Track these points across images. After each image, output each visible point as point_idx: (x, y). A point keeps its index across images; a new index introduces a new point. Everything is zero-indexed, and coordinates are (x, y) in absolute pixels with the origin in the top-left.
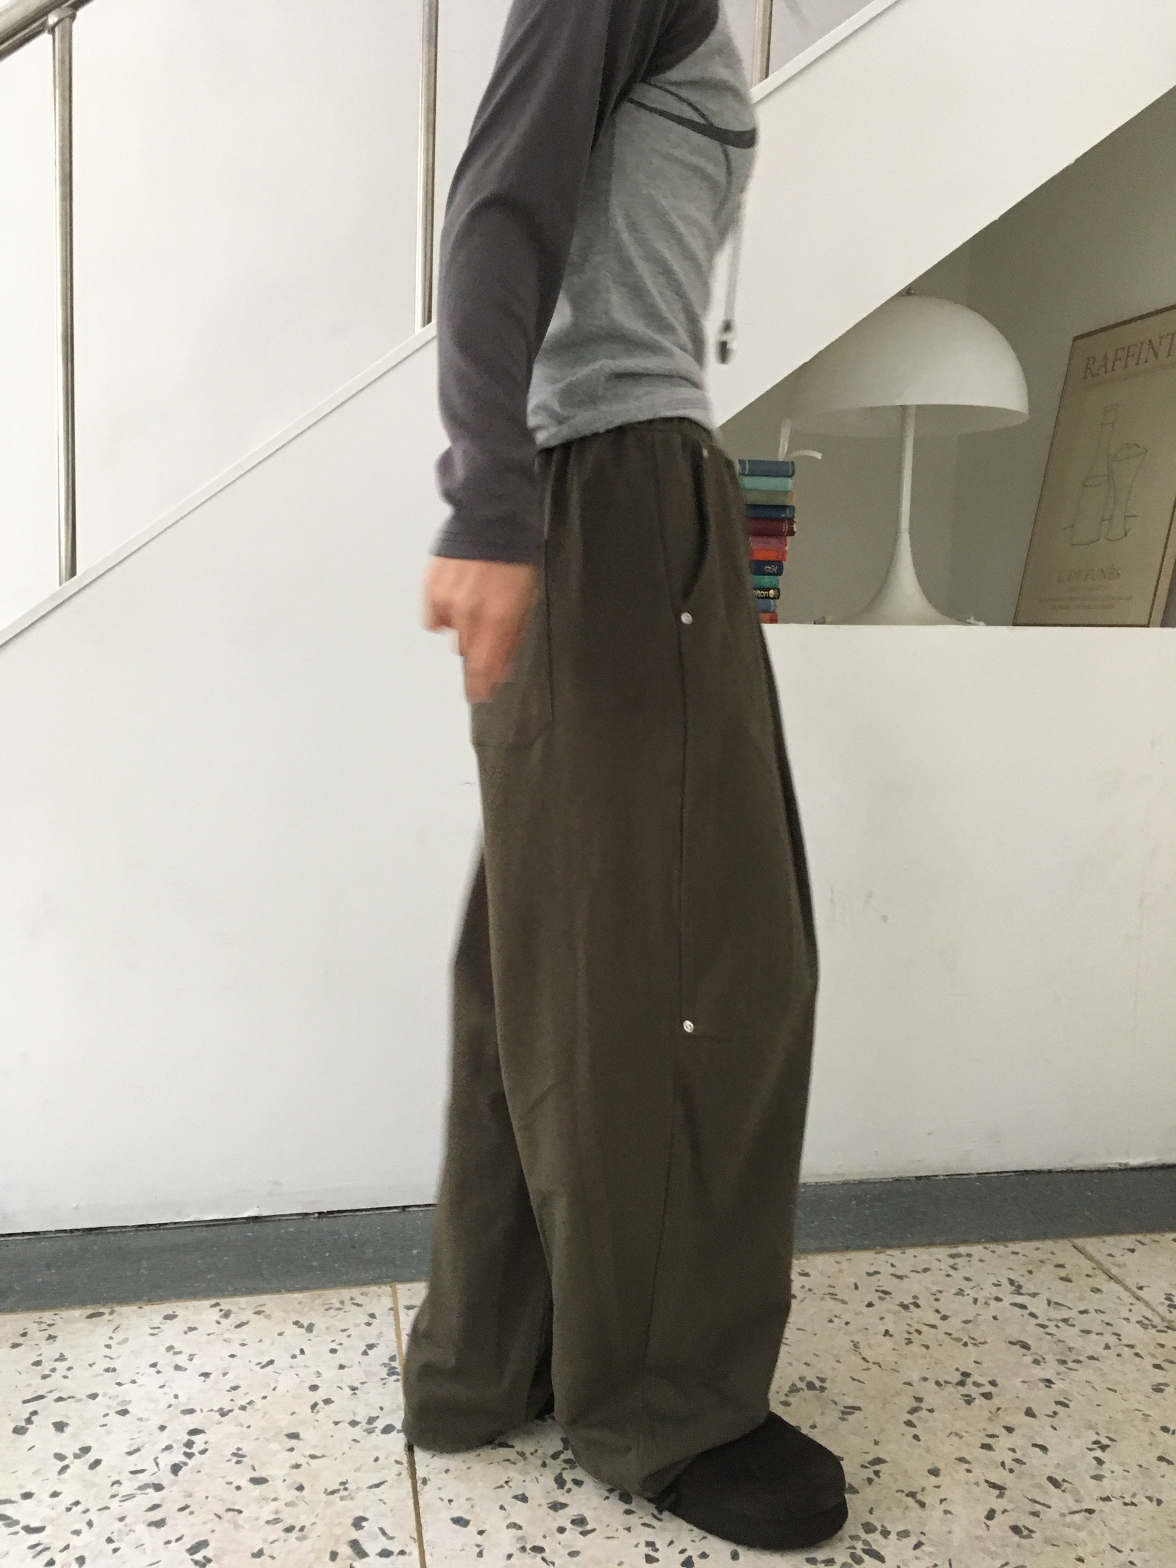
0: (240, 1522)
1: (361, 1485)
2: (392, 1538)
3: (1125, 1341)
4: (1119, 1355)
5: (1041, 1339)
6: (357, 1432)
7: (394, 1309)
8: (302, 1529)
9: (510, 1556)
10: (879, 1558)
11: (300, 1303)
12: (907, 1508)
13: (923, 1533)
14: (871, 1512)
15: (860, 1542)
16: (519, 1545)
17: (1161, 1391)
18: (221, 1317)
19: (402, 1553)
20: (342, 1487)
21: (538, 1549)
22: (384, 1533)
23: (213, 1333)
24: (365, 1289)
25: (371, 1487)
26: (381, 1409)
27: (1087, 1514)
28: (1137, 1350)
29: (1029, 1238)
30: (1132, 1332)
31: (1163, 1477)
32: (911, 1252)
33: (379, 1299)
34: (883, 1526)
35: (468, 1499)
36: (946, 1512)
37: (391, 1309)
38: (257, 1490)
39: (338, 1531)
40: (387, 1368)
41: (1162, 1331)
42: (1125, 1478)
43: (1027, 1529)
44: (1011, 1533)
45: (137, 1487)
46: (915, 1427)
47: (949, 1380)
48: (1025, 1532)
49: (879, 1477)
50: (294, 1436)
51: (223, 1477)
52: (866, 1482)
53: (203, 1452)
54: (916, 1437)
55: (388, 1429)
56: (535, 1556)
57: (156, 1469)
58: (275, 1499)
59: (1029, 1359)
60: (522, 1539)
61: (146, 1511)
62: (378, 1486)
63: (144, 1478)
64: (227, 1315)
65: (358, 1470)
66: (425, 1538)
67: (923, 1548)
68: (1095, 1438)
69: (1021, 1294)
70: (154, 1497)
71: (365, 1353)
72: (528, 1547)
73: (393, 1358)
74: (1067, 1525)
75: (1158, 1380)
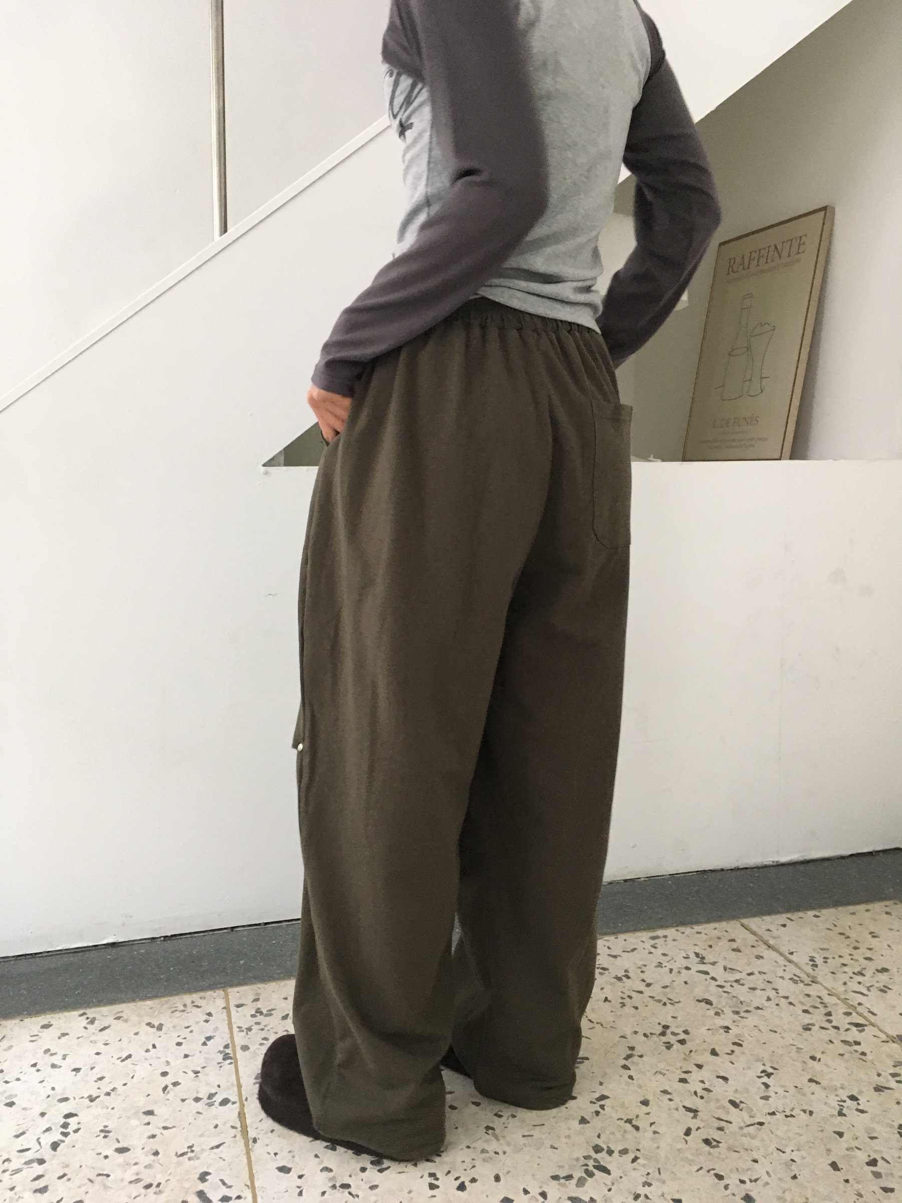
0: (109, 1184)
1: (204, 1147)
2: (230, 1187)
3: (782, 994)
4: (777, 1005)
5: (721, 997)
6: (200, 1106)
7: (227, 1008)
8: (159, 1185)
9: (323, 1193)
10: (606, 1171)
11: (151, 1008)
12: (625, 1131)
13: (638, 1150)
14: (599, 1136)
15: (592, 1161)
16: (330, 1185)
17: (810, 1029)
18: (88, 1023)
19: (239, 1197)
20: (189, 1150)
21: (345, 1186)
22: (224, 1183)
23: (82, 1037)
24: (202, 994)
25: (212, 1148)
26: (219, 1086)
27: (759, 1126)
28: (790, 1000)
29: (708, 921)
30: (785, 987)
31: (813, 1094)
32: (622, 937)
33: (214, 1001)
34: (608, 1147)
35: (290, 1152)
36: (655, 1132)
37: (224, 1008)
38: (121, 1158)
39: (187, 1185)
40: (223, 1055)
41: (808, 985)
42: (785, 1097)
43: (715, 1140)
44: (704, 1145)
45: (23, 1162)
46: (630, 1069)
47: (654, 1032)
48: (714, 1143)
49: (604, 1109)
50: (150, 1113)
51: (93, 1150)
52: (594, 1114)
53: (76, 1131)
54: (631, 1077)
55: (225, 1102)
56: (343, 1192)
57: (38, 1147)
58: (136, 1164)
59: (712, 1012)
60: (333, 1178)
61: (32, 1181)
62: (218, 1147)
63: (29, 1155)
64: (92, 1022)
65: (202, 1135)
66: (257, 1184)
67: (638, 1161)
68: (762, 1068)
69: (705, 963)
70: (37, 1169)
71: (204, 1044)
72: (338, 1185)
73: (226, 1047)
74: (744, 1135)
75: (807, 1021)
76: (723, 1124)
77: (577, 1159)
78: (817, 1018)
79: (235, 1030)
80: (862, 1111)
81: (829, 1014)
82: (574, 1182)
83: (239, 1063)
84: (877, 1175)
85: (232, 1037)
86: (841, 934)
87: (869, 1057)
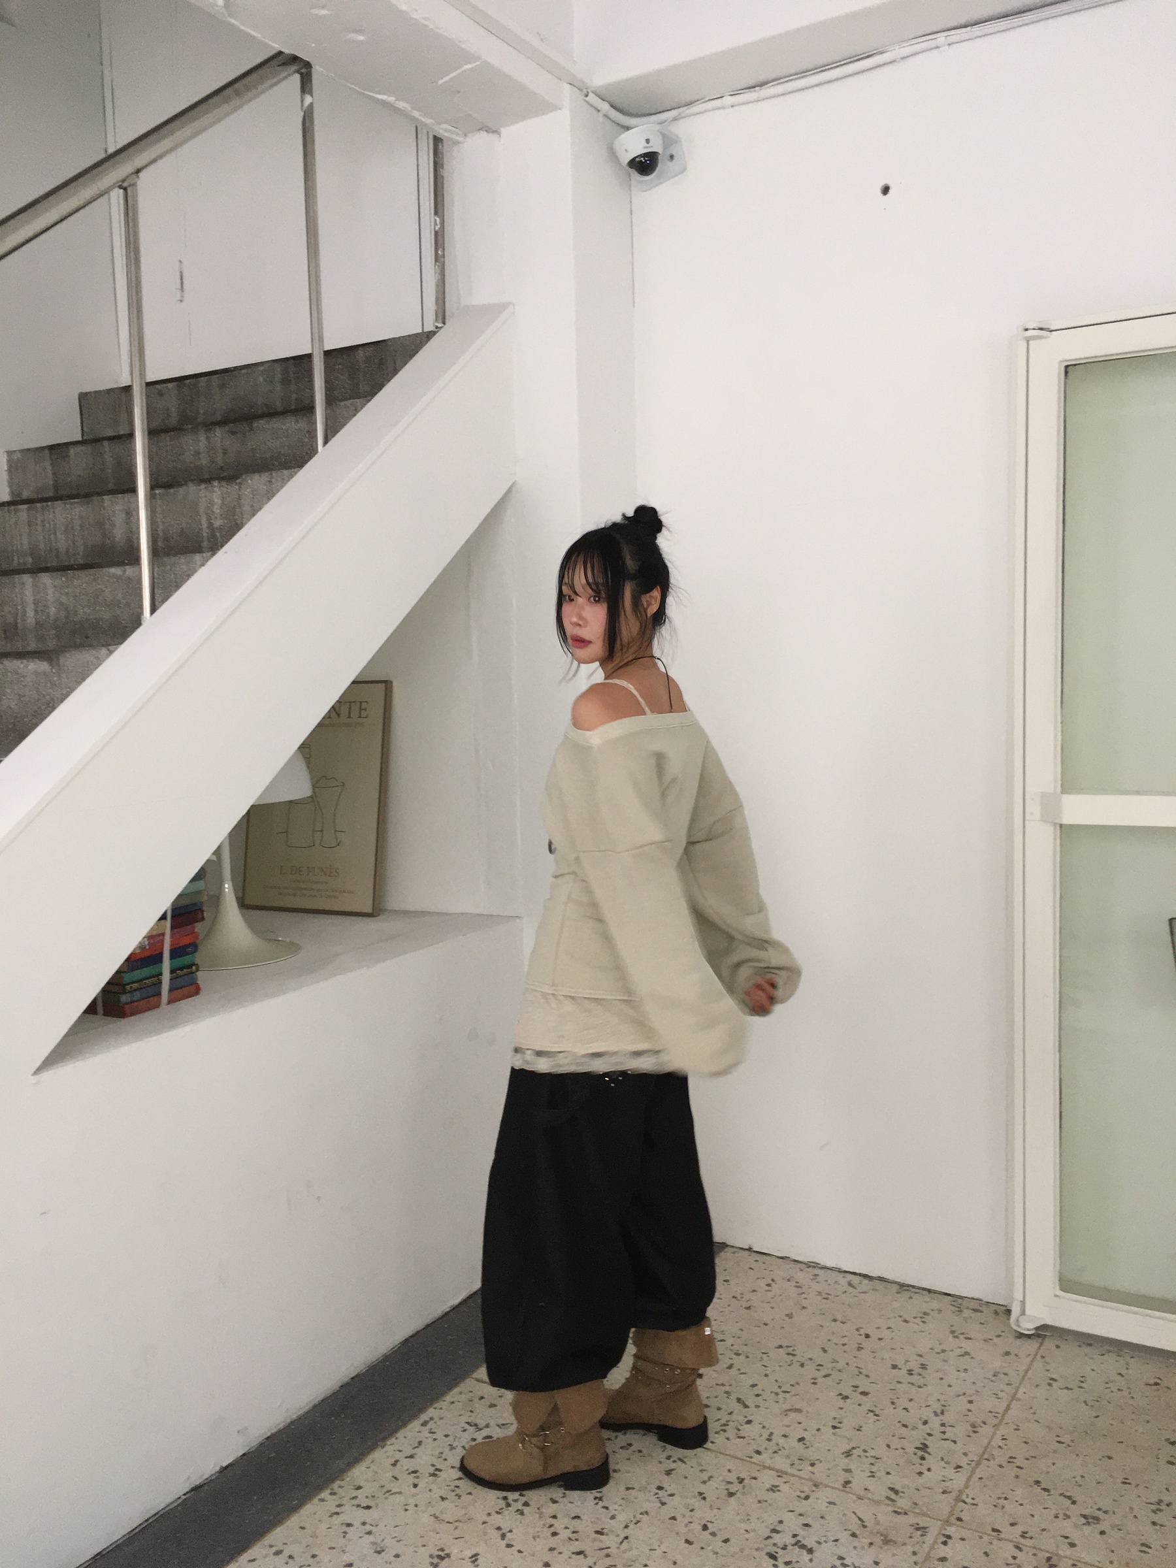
27: (627, 1540)
29: (450, 1389)
32: (400, 1434)
54: (519, 1551)
74: (624, 1552)
76: (606, 1551)
80: (672, 1495)
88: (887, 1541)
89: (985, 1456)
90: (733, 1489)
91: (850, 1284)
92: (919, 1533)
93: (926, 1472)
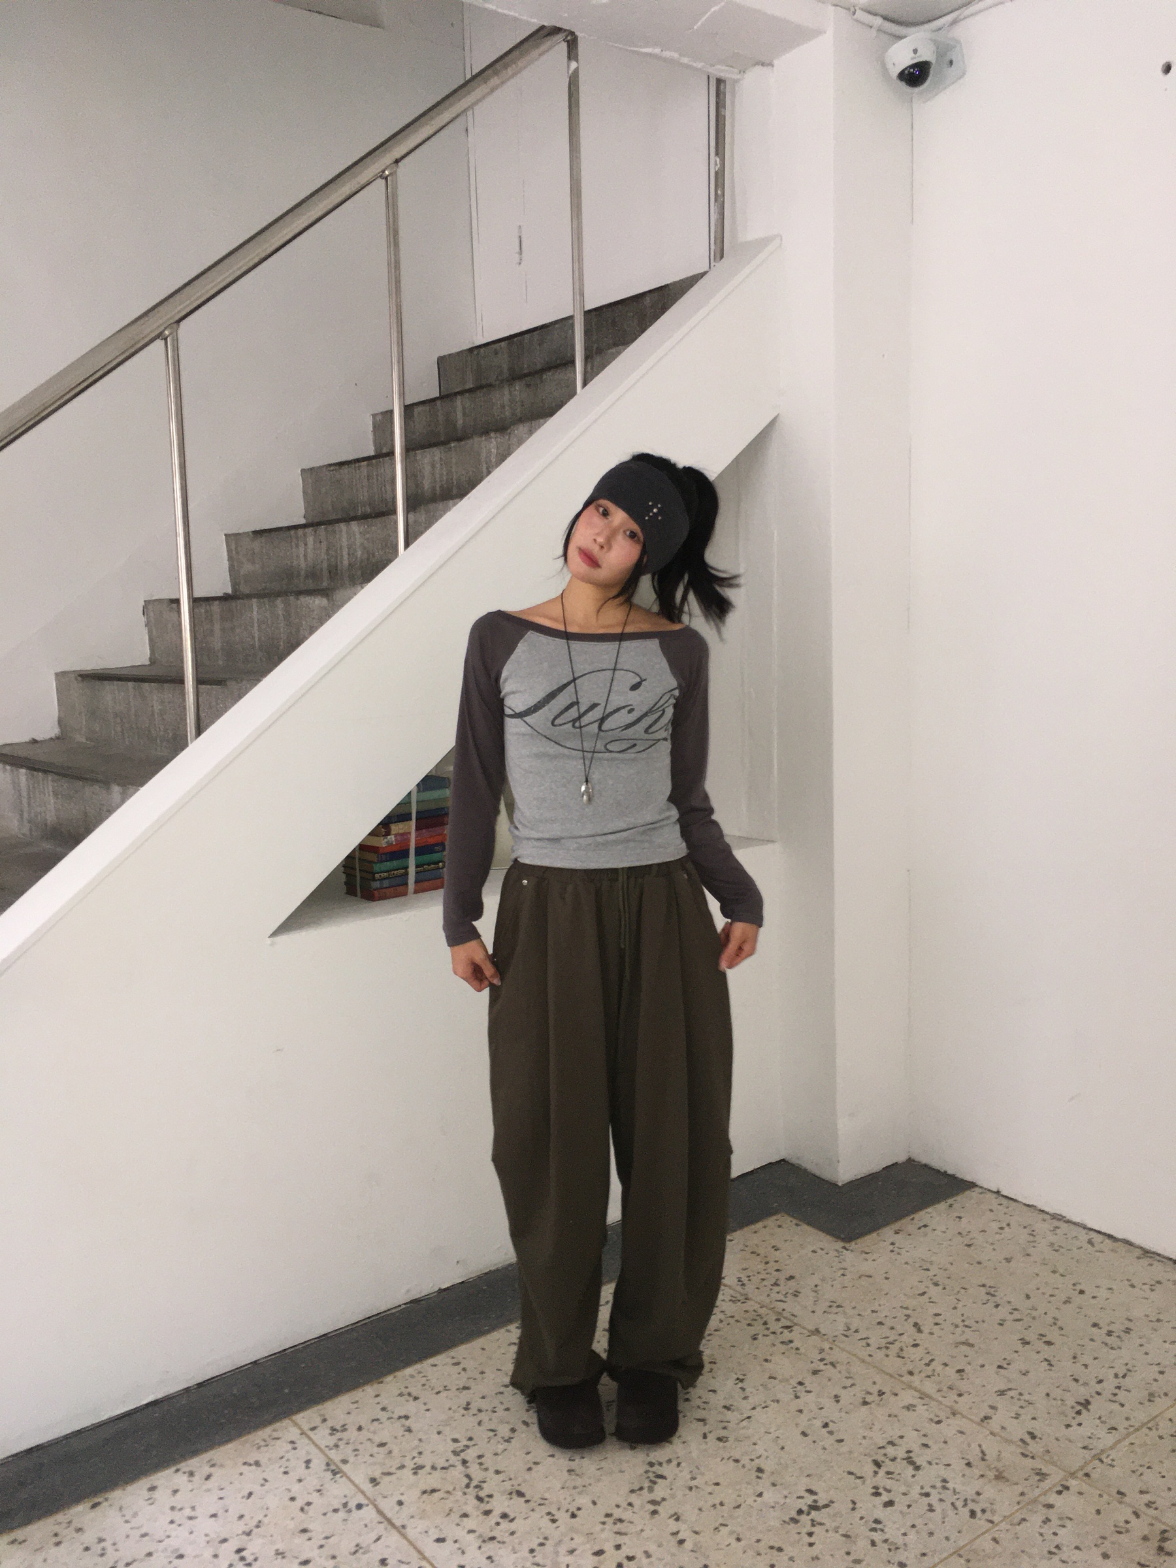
1: (368, 1542)
4: (728, 1324)
6: (342, 1514)
7: (304, 1434)
9: (480, 1548)
11: (235, 1450)
13: (679, 1457)
14: (648, 1456)
15: (651, 1473)
16: (481, 1540)
17: (756, 1339)
18: (189, 1476)
20: (358, 1548)
21: (492, 1538)
23: (194, 1489)
24: (272, 1427)
25: (375, 1541)
26: (345, 1496)
27: (748, 1420)
31: (775, 1387)
33: (288, 1430)
34: (657, 1461)
35: (436, 1527)
36: (684, 1443)
37: (301, 1434)
40: (330, 1472)
42: (758, 1394)
43: (725, 1437)
44: (718, 1442)
48: (725, 1439)
50: (304, 1531)
53: (256, 1560)
55: (359, 1506)
56: (492, 1542)
60: (480, 1536)
62: (378, 1539)
64: (191, 1474)
65: (360, 1535)
68: (736, 1377)
71: (307, 1467)
72: (486, 1539)
73: (328, 1464)
74: (744, 1428)
75: (753, 1332)
76: (726, 1424)
77: (641, 1475)
78: (758, 1328)
79: (326, 1450)
80: (809, 1392)
81: (765, 1323)
82: (645, 1491)
83: (349, 1474)
84: (831, 1433)
85: (326, 1455)
86: (752, 1253)
87: (802, 1350)
88: (999, 1477)
89: (1150, 1425)
90: (869, 1399)
91: (1090, 1242)
92: (1038, 1478)
93: (1075, 1427)
